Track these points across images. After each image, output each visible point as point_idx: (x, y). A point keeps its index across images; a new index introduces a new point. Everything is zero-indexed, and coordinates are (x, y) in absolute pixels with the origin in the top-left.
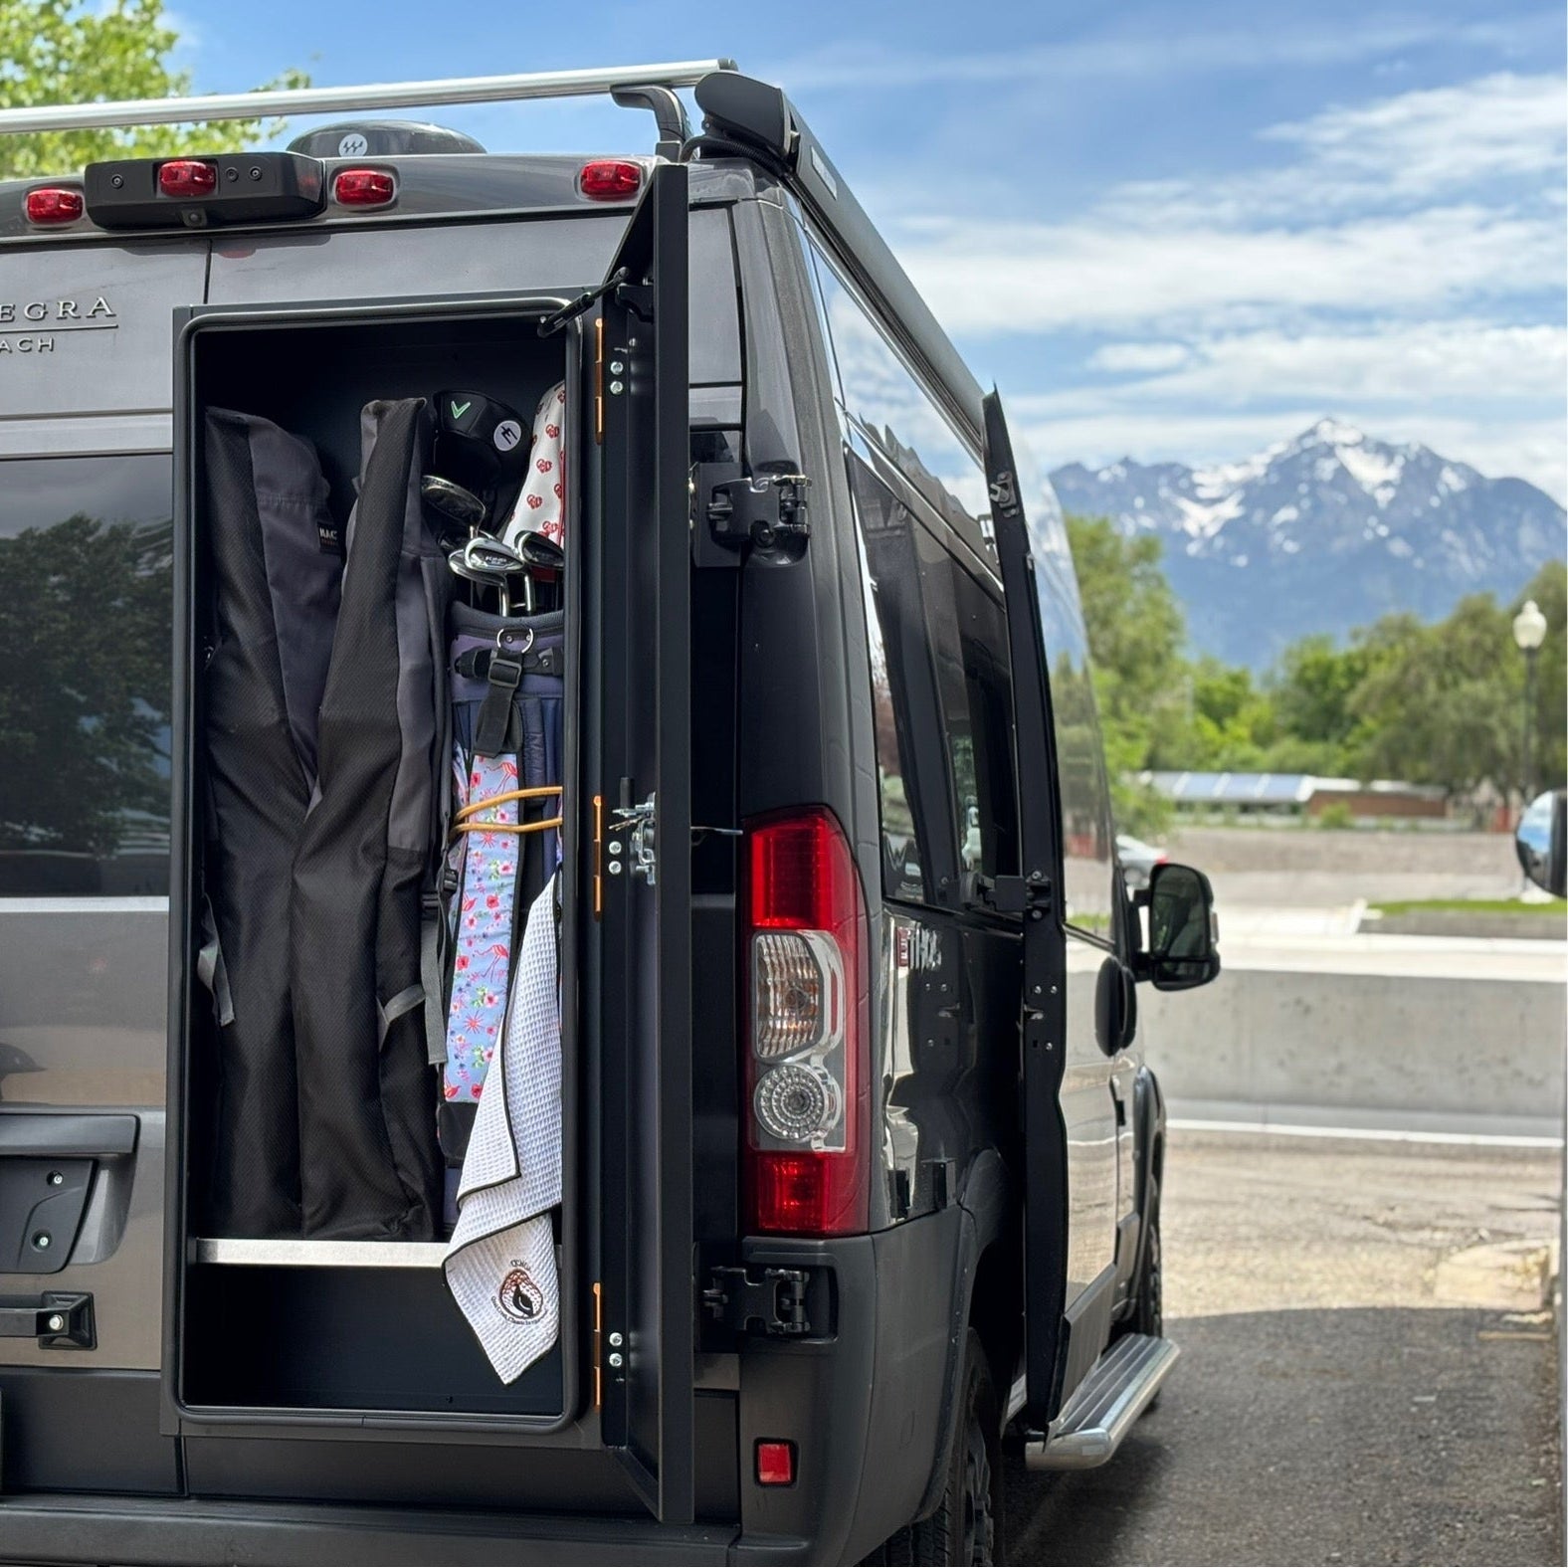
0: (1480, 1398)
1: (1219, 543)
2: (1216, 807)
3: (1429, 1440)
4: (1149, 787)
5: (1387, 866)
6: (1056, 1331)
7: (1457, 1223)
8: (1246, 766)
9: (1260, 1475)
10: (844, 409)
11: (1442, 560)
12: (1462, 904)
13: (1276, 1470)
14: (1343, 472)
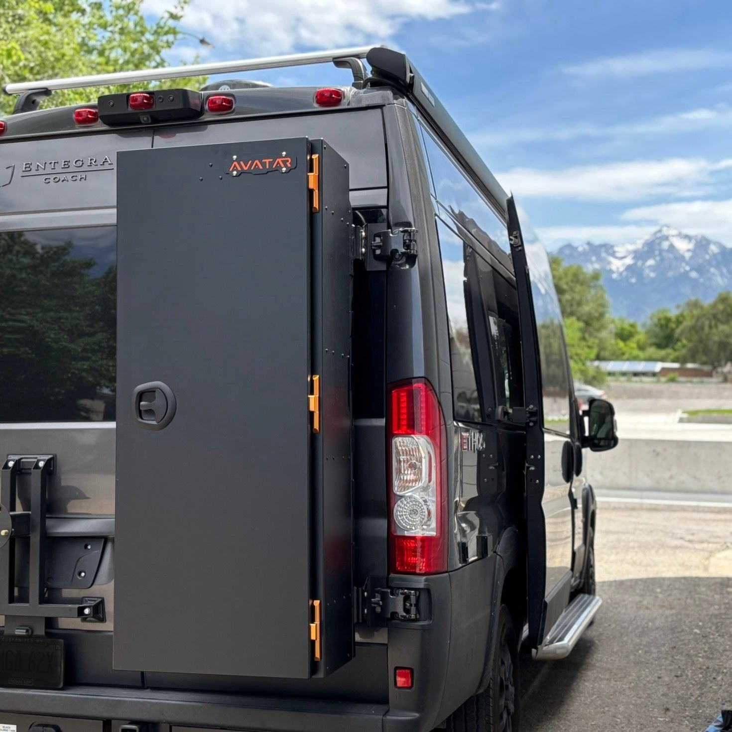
0: (728, 618)
1: (625, 274)
2: (624, 374)
3: (706, 638)
4: (598, 367)
5: (690, 396)
6: (541, 607)
7: (718, 540)
8: (635, 358)
9: (635, 655)
10: (436, 199)
11: (710, 279)
12: (719, 411)
13: (642, 652)
14: (672, 246)
